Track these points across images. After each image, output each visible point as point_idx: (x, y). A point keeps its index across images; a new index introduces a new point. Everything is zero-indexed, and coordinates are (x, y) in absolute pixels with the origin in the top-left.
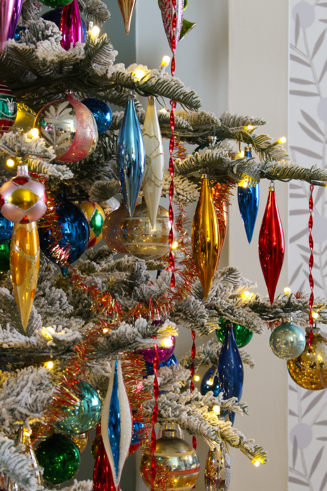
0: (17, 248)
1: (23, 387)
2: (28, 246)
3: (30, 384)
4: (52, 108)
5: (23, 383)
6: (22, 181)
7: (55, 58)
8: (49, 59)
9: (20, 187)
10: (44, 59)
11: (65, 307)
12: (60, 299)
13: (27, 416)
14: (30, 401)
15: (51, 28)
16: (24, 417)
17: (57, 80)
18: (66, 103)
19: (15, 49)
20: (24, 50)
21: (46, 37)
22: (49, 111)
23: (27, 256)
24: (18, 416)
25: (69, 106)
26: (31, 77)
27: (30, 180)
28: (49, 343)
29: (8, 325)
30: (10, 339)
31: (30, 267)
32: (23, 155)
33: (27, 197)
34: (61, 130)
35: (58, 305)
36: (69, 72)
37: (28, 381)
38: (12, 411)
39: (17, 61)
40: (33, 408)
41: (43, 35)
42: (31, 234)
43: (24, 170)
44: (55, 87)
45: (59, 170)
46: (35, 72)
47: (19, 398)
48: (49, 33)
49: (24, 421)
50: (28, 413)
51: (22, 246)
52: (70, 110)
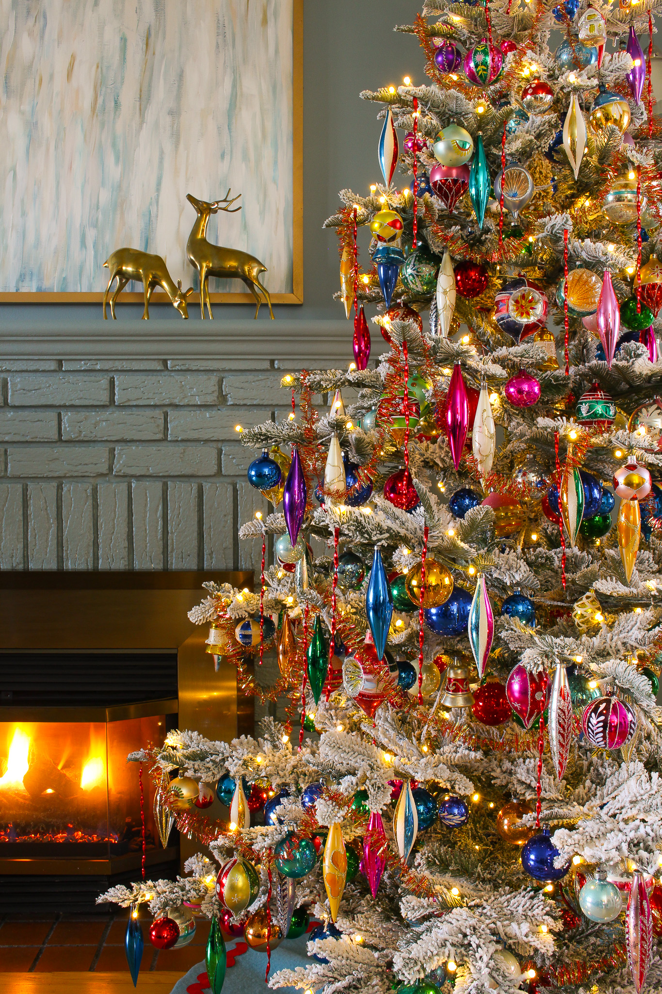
0: (623, 518)
1: (633, 626)
2: (631, 517)
3: (638, 624)
4: (644, 410)
5: (633, 623)
6: (632, 468)
7: (649, 372)
8: (644, 373)
9: (631, 472)
10: (640, 373)
11: (652, 565)
12: (648, 560)
13: (636, 648)
14: (640, 637)
15: (641, 348)
16: (633, 648)
17: (646, 388)
18: (655, 406)
19: (616, 366)
20: (623, 367)
21: (639, 356)
22: (641, 412)
23: (631, 525)
24: (629, 647)
25: (658, 408)
26: (624, 386)
27: (638, 467)
28: (652, 593)
29: (614, 578)
30: (618, 589)
31: (633, 534)
32: (630, 448)
33: (636, 480)
34: (651, 427)
35: (646, 564)
36: (657, 382)
37: (636, 622)
38: (624, 644)
39: (616, 375)
40: (642, 642)
41: (635, 354)
42: (634, 508)
43: (632, 460)
44: (644, 394)
45: (657, 459)
46: (628, 383)
47: (630, 634)
48: (639, 352)
49: (633, 652)
50: (638, 646)
51: (627, 518)
52: (659, 411)
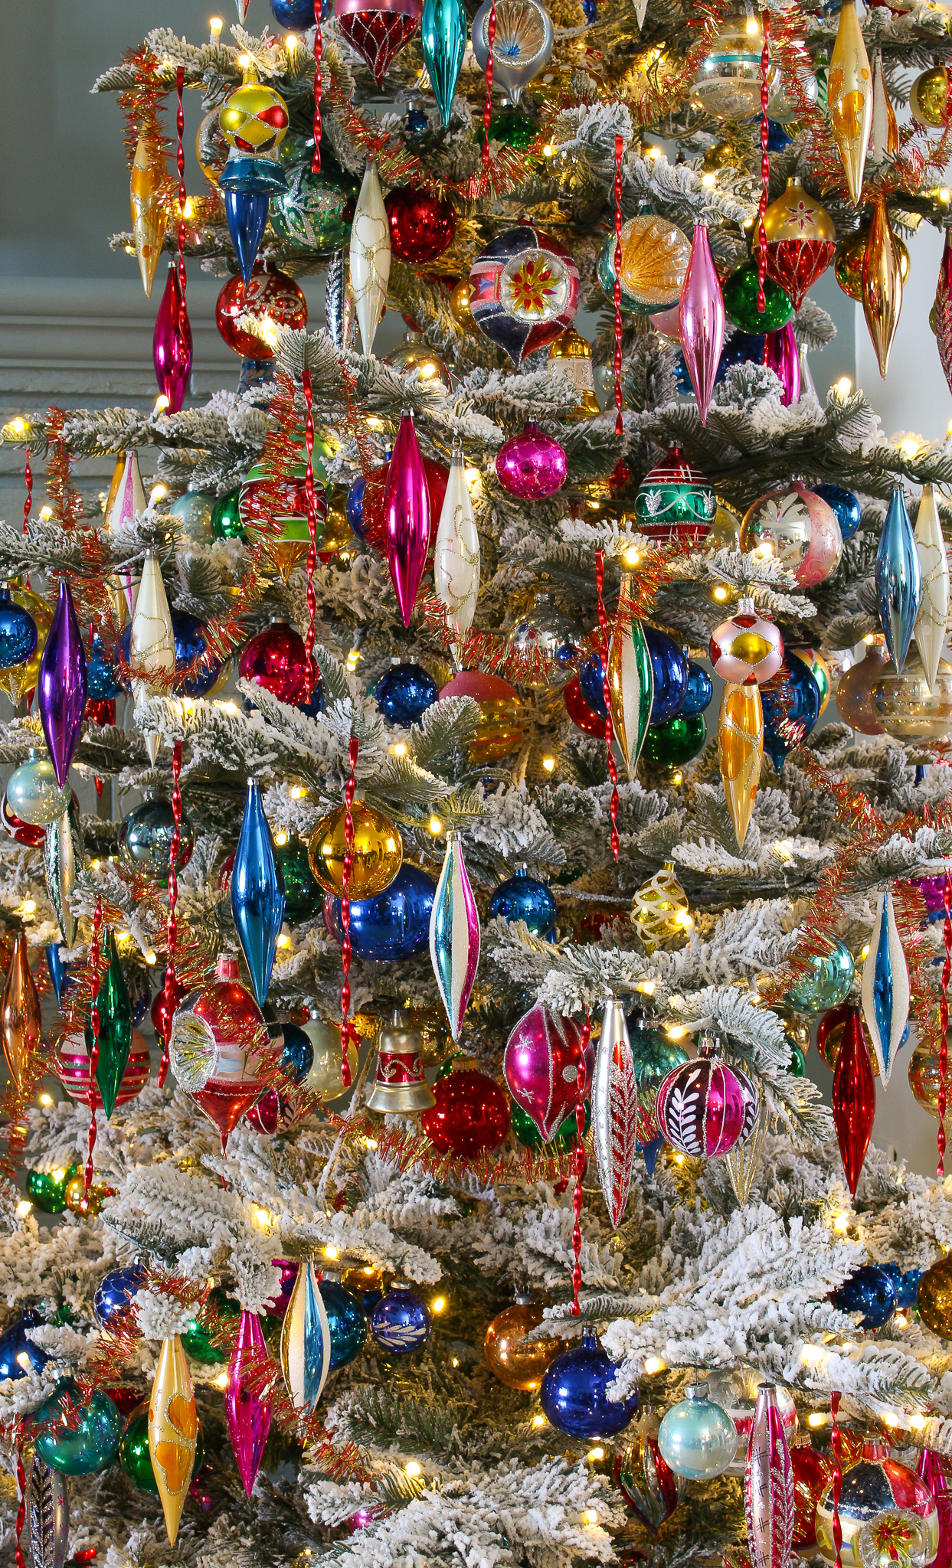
0: (729, 721)
1: (749, 929)
2: (746, 720)
3: (760, 924)
4: (771, 504)
5: (749, 922)
6: (746, 621)
7: (783, 428)
8: (772, 430)
9: (745, 630)
10: (764, 432)
11: (787, 818)
12: (779, 806)
13: (757, 970)
14: (762, 948)
15: (766, 377)
16: (751, 972)
17: (777, 459)
18: (793, 497)
19: (716, 416)
20: (731, 417)
21: (761, 393)
22: (766, 509)
23: (745, 734)
24: (743, 970)
25: (799, 501)
26: (732, 453)
27: (759, 620)
28: (786, 864)
29: (713, 841)
30: (720, 861)
31: (750, 752)
32: (743, 582)
33: (754, 645)
34: (785, 538)
35: (776, 815)
36: (797, 447)
37: (756, 921)
38: (733, 963)
39: (715, 432)
40: (766, 959)
41: (753, 388)
42: (751, 701)
43: (746, 607)
44: (772, 471)
45: (795, 603)
46: (739, 446)
47: (744, 943)
48: (763, 385)
49: (750, 979)
50: (759, 966)
51: (737, 720)
52: (801, 506)
